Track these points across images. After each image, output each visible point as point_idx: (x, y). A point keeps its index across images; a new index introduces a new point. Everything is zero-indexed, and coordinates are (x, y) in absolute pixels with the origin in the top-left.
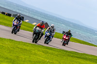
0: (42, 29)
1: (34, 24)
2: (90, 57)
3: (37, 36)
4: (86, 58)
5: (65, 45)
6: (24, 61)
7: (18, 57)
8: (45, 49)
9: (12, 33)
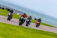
0: (24, 17)
1: (18, 14)
2: (51, 34)
3: (22, 21)
4: (48, 34)
5: (37, 27)
6: (12, 36)
7: (8, 33)
8: (24, 29)
9: (8, 20)
